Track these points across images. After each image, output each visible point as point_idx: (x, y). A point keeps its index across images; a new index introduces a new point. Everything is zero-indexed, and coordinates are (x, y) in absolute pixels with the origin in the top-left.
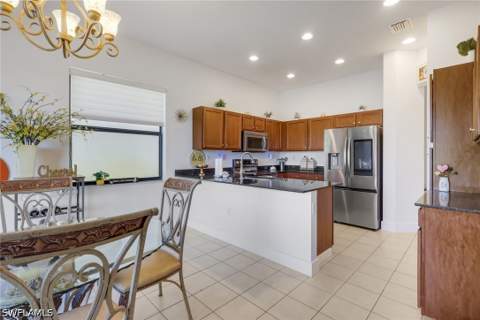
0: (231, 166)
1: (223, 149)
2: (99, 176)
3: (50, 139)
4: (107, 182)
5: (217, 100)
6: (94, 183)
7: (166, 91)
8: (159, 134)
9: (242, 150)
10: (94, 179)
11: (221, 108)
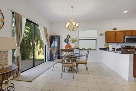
0: (121, 48)
1: (115, 42)
2: (83, 48)
3: (76, 42)
4: (84, 50)
5: (113, 28)
6: (82, 50)
7: (97, 29)
8: (96, 40)
9: (124, 42)
10: (82, 49)
11: (115, 30)
